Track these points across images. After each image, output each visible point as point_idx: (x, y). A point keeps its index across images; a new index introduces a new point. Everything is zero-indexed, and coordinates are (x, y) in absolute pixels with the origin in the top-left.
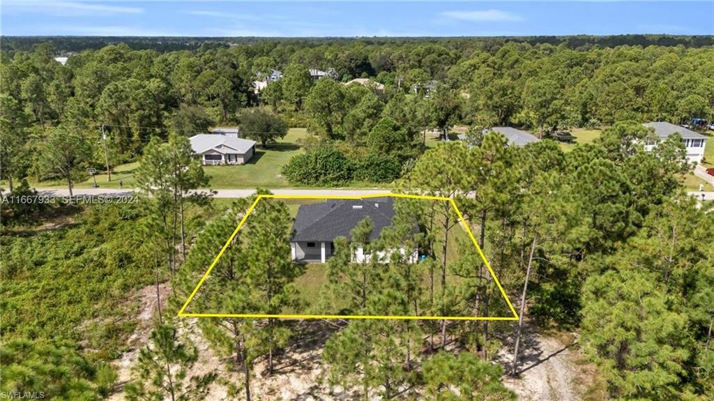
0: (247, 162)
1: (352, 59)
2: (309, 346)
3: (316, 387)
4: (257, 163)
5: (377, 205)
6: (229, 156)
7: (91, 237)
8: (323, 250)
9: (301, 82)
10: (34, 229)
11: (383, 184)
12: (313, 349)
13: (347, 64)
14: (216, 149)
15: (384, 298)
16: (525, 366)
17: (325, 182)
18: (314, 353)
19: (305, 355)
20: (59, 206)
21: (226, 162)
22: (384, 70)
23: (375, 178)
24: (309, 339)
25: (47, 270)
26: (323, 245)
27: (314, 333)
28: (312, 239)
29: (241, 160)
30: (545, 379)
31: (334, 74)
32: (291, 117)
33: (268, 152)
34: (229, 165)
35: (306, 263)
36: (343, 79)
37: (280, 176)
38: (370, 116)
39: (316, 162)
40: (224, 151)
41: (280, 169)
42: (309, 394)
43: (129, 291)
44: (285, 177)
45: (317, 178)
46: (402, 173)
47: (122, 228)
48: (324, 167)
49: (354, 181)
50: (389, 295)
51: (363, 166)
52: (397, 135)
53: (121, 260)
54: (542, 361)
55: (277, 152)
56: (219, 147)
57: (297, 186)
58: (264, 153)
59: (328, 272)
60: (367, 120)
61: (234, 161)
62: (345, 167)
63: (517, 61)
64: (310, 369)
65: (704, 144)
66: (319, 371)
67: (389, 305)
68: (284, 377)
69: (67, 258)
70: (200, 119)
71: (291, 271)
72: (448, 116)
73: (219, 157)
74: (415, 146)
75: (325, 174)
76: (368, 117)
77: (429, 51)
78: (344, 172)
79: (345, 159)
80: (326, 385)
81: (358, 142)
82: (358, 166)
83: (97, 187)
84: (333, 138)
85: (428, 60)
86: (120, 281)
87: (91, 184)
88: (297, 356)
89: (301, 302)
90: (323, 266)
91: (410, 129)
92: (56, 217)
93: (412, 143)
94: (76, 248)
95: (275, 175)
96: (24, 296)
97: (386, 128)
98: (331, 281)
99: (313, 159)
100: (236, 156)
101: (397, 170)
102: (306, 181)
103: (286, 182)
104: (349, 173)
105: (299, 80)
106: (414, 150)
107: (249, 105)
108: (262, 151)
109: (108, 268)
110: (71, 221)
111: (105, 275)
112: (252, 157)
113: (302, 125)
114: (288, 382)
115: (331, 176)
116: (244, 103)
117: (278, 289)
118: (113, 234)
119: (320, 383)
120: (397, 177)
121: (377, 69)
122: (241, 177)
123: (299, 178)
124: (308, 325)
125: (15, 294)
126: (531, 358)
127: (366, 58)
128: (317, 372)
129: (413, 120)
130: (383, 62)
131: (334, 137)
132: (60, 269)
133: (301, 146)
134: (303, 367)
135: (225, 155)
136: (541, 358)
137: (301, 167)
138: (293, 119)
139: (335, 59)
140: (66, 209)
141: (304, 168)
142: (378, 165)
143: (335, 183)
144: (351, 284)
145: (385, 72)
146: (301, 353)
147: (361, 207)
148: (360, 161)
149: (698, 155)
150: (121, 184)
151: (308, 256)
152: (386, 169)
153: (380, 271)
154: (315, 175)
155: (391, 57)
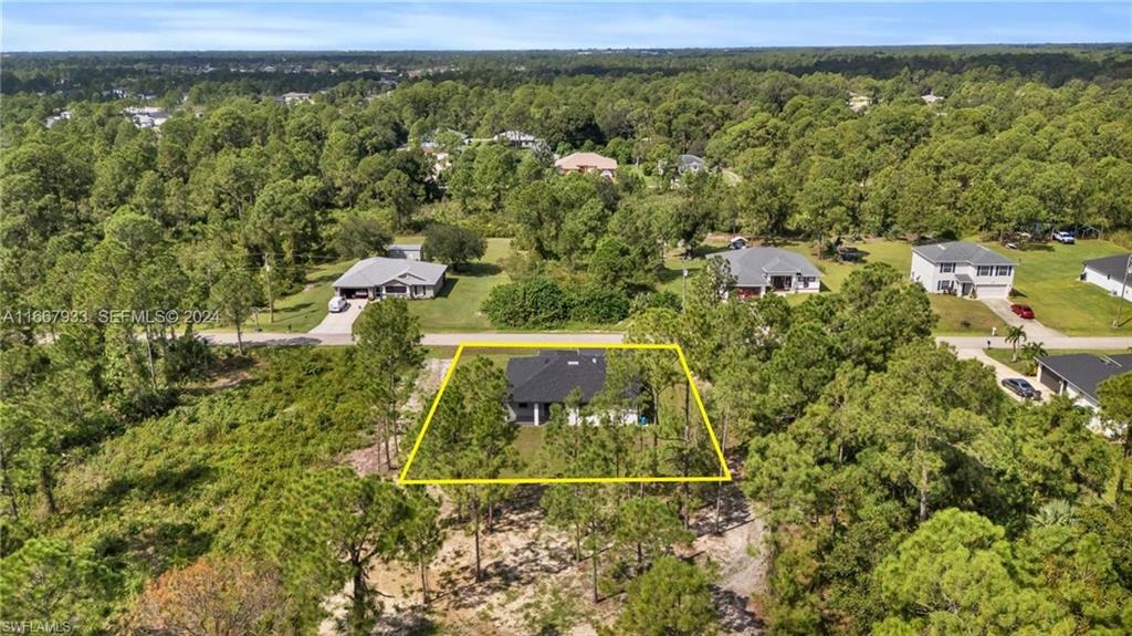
0: (437, 295)
1: (570, 120)
2: (523, 509)
3: (533, 543)
4: (450, 295)
5: (594, 361)
6: (415, 288)
7: (280, 395)
8: (536, 412)
9: (500, 171)
10: (209, 386)
11: (607, 326)
12: (529, 511)
13: (563, 125)
14: (400, 280)
15: (590, 455)
16: (730, 527)
17: (536, 323)
18: (530, 514)
19: (522, 516)
20: (226, 357)
21: (411, 295)
22: (618, 135)
23: (596, 318)
24: (524, 502)
25: (244, 431)
26: (536, 406)
27: (529, 497)
28: (525, 400)
29: (430, 293)
30: (746, 537)
31: (545, 148)
32: (487, 222)
33: (462, 279)
34: (415, 299)
35: (519, 426)
36: (558, 149)
37: (480, 314)
38: (592, 230)
39: (524, 298)
40: (410, 281)
41: (478, 305)
42: (528, 548)
43: (336, 455)
44: (486, 315)
45: (526, 319)
46: (630, 311)
47: (310, 385)
48: (534, 304)
49: (571, 321)
50: (595, 453)
51: (582, 303)
52: (625, 261)
53: (322, 423)
54: (746, 523)
55: (473, 278)
56: (403, 276)
57: (502, 329)
58: (456, 280)
59: (544, 435)
60: (589, 234)
61: (422, 294)
62: (560, 304)
63: (809, 125)
64: (527, 528)
65: (1013, 271)
66: (535, 530)
67: (594, 460)
68: (503, 534)
69: (261, 420)
70: (374, 236)
71: (509, 434)
72: (696, 225)
73: (403, 289)
74: (650, 270)
75: (536, 313)
76: (590, 231)
77: (684, 108)
78: (560, 311)
79: (560, 292)
80: (542, 541)
81: (577, 264)
82: (576, 302)
83: (260, 330)
84: (545, 258)
85: (682, 121)
86: (327, 445)
87: (252, 326)
88: (513, 517)
89: (520, 463)
90: (536, 429)
91: (643, 248)
92: (228, 371)
93: (646, 267)
94: (267, 409)
95: (473, 313)
96: (231, 461)
97: (612, 252)
98: (547, 443)
99: (521, 294)
100: (424, 287)
101: (624, 307)
102: (512, 322)
103: (487, 323)
104: (565, 312)
105: (497, 169)
106: (649, 275)
107: (428, 201)
108: (454, 277)
109: (309, 430)
110: (247, 375)
111: (308, 439)
112: (444, 288)
113: (502, 233)
114: (507, 539)
115: (543, 315)
116: (422, 199)
117: (496, 452)
118: (302, 392)
119: (537, 539)
120: (624, 316)
121: (607, 133)
122: (432, 317)
123: (503, 319)
124: (522, 489)
125: (222, 458)
126: (737, 519)
127: (591, 118)
128: (533, 530)
129: (647, 237)
130: (616, 124)
131: (546, 254)
132: (260, 432)
133: (504, 268)
134: (521, 526)
135: (411, 287)
136: (747, 520)
137: (505, 303)
138: (489, 225)
139: (546, 118)
140: (237, 361)
141: (509, 305)
142: (601, 301)
143: (548, 324)
144: (564, 445)
145: (618, 139)
146: (517, 514)
147: (577, 363)
148: (579, 296)
149: (1005, 286)
150: (290, 327)
151: (520, 418)
152: (610, 306)
153: (589, 433)
154: (523, 315)
155: (628, 117)
